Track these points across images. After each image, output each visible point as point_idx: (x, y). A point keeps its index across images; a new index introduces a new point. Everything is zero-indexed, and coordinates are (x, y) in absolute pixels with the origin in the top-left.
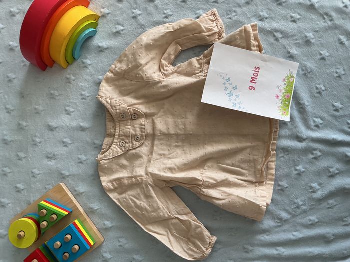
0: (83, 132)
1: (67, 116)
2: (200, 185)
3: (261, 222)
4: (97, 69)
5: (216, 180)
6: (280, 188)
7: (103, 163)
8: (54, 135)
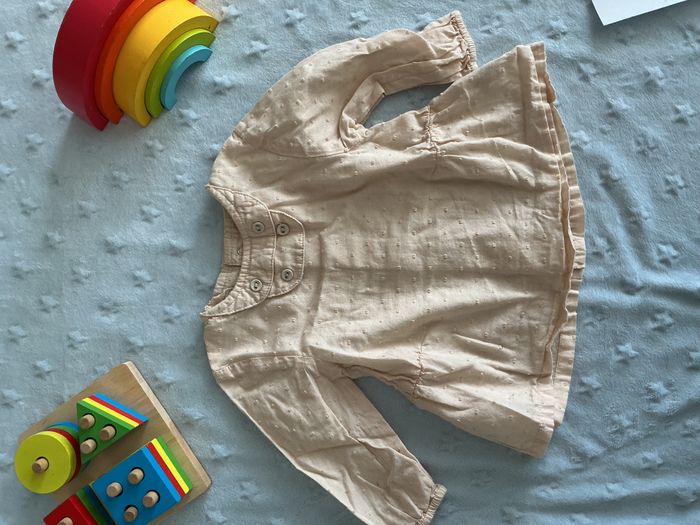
0: (174, 258)
1: (145, 223)
2: (413, 377)
3: (541, 461)
4: (208, 130)
5: (447, 368)
6: (582, 389)
7: (213, 324)
8: (115, 262)
